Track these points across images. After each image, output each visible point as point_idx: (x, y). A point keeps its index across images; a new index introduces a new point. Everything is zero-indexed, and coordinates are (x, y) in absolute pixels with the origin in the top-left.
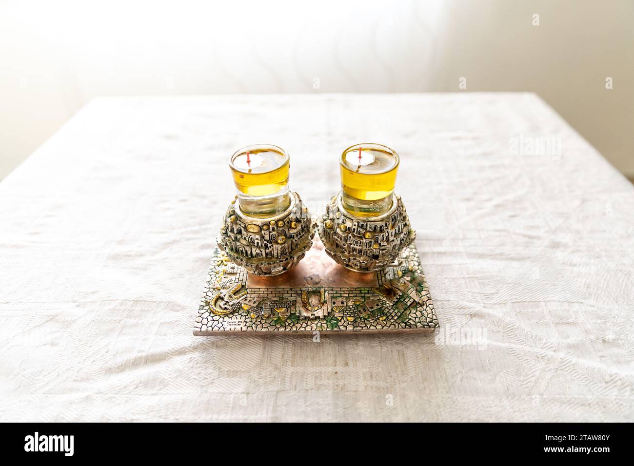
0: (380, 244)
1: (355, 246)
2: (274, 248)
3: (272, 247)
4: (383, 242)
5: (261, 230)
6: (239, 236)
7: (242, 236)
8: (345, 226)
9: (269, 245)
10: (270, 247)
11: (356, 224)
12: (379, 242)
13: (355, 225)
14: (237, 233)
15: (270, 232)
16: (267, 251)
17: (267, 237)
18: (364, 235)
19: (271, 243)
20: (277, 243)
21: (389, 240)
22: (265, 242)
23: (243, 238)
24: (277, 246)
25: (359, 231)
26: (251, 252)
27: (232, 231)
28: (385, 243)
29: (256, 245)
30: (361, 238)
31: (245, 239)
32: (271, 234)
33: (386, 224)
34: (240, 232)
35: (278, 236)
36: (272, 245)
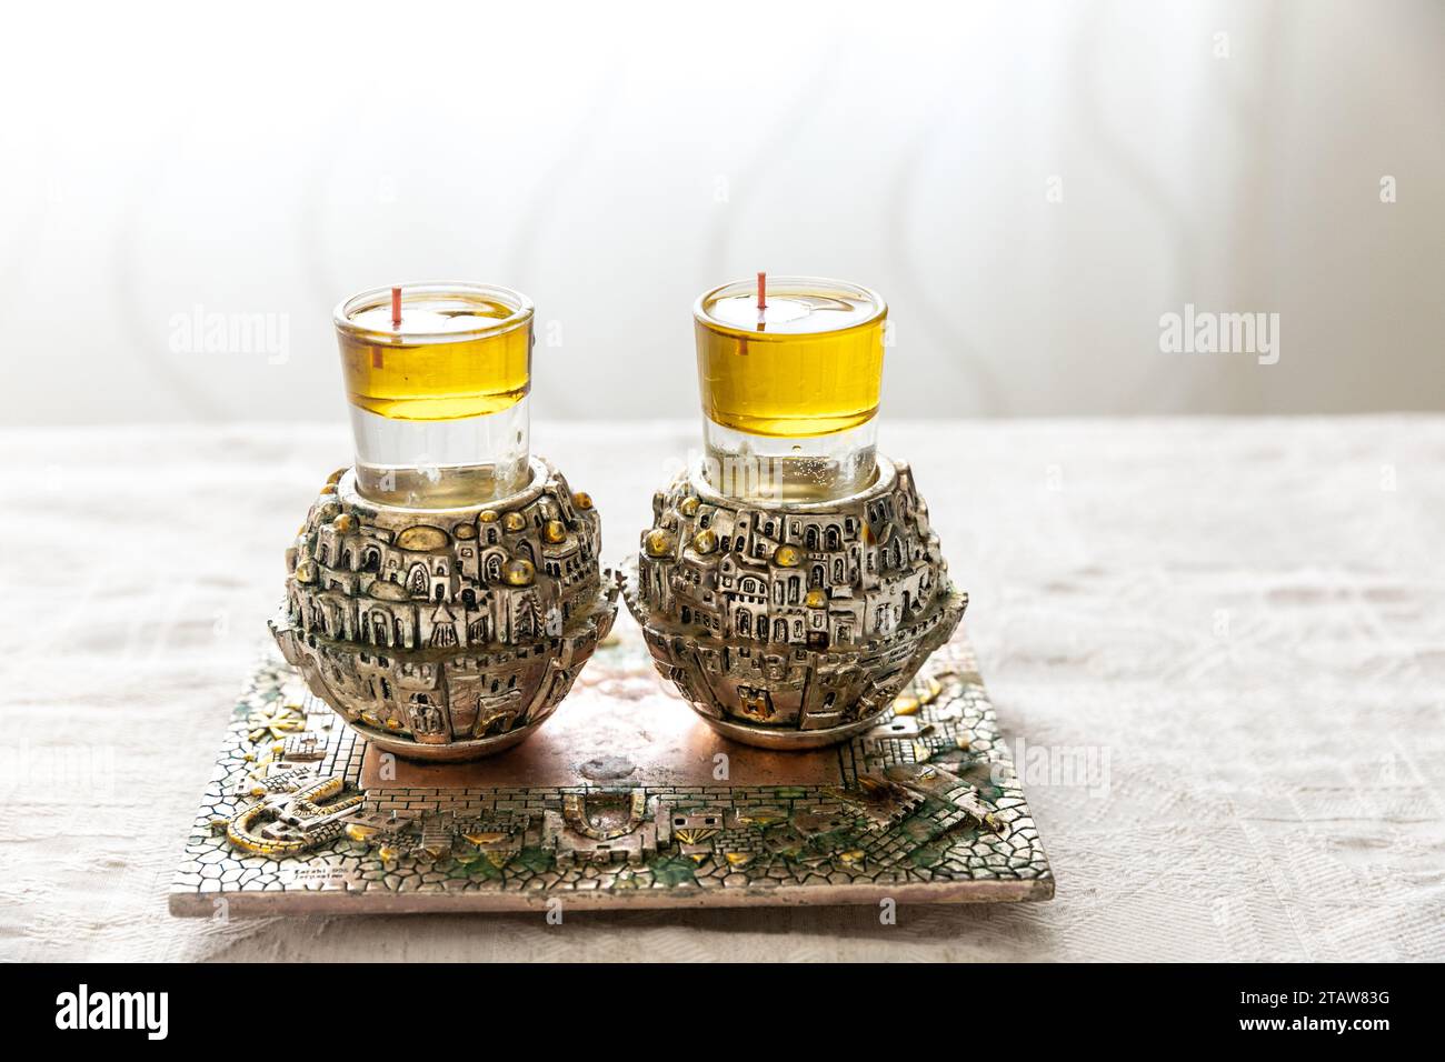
0: (829, 592)
1: (746, 604)
2: (498, 603)
3: (489, 602)
4: (840, 584)
5: (450, 543)
6: (367, 580)
7: (380, 577)
8: (710, 534)
9: (479, 594)
10: (484, 602)
11: (747, 519)
12: (826, 584)
13: (743, 525)
14: (360, 570)
15: (481, 549)
16: (474, 616)
17: (471, 566)
18: (774, 561)
19: (483, 586)
20: (505, 583)
21: (860, 584)
22: (464, 586)
23: (387, 577)
24: (506, 593)
25: (759, 546)
26: (416, 628)
27: (343, 563)
28: (846, 591)
29: (433, 596)
30: (765, 569)
31: (393, 580)
32: (485, 554)
33: (848, 523)
34: (372, 564)
35: (511, 559)
36: (490, 596)
